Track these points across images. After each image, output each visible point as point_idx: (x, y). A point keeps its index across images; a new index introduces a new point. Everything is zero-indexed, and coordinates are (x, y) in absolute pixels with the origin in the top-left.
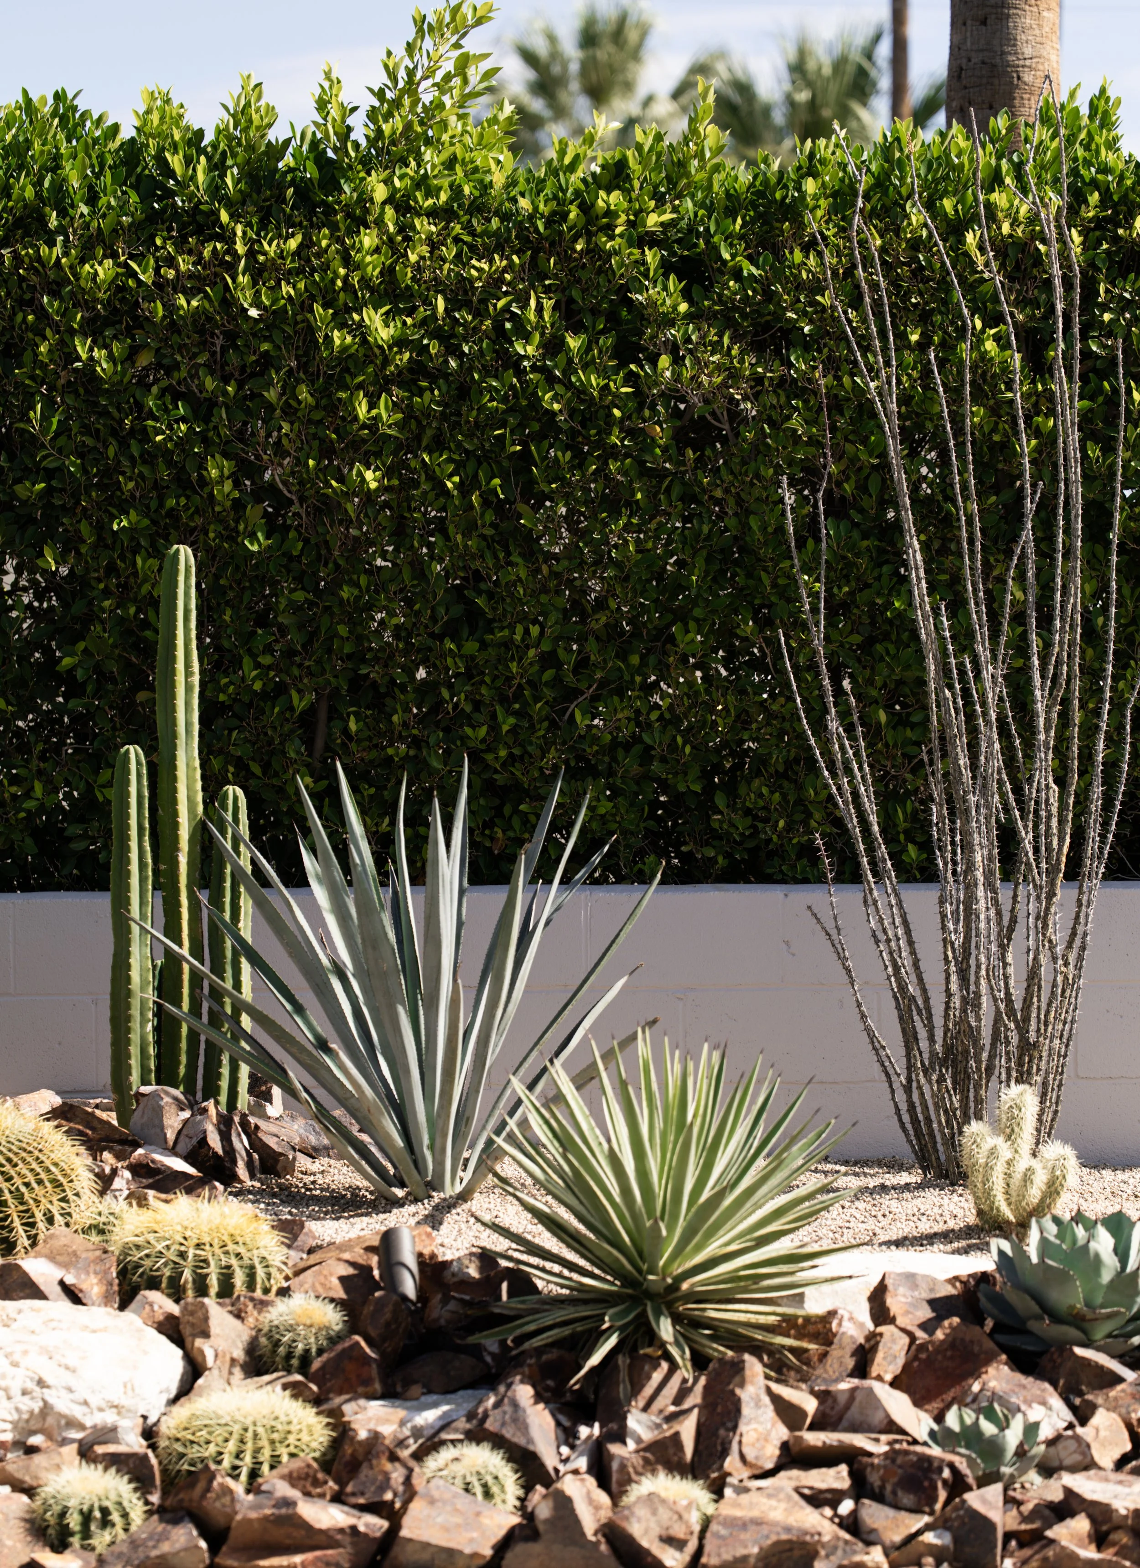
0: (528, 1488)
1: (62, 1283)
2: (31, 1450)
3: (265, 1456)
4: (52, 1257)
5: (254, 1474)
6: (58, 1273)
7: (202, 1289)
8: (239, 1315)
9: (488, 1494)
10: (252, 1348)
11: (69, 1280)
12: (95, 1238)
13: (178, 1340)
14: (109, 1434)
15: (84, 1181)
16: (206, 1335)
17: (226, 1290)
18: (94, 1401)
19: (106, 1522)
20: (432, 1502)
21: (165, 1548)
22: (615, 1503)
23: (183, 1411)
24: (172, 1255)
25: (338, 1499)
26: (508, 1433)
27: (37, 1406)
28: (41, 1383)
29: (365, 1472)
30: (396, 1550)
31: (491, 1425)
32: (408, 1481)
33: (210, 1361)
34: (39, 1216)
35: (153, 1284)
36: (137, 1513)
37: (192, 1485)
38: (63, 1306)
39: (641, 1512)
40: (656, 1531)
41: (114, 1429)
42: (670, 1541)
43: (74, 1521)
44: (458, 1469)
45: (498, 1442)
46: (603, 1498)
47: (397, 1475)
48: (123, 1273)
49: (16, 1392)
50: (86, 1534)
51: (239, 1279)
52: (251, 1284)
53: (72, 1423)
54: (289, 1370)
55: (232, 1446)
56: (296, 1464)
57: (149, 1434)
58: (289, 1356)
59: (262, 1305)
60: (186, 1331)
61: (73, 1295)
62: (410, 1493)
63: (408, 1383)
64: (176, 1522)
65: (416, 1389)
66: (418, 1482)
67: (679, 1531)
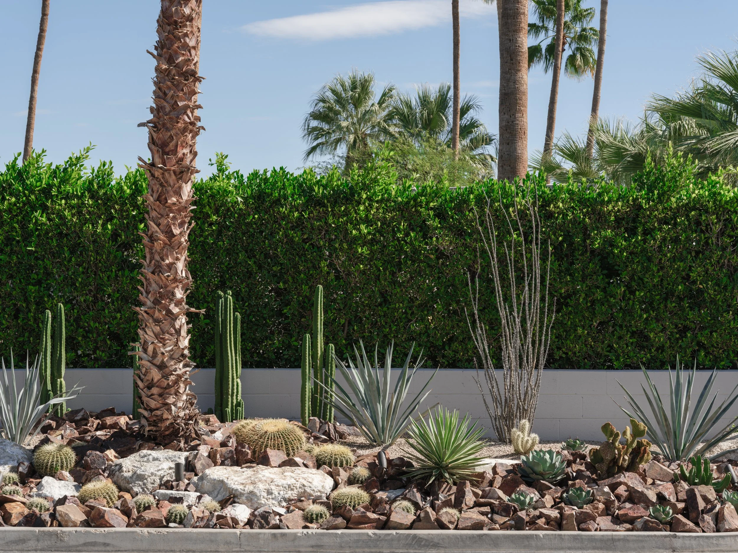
0: (417, 511)
1: (303, 463)
2: (302, 501)
3: (357, 502)
4: (300, 457)
5: (354, 507)
6: (302, 461)
7: (336, 465)
8: (346, 471)
9: (408, 512)
10: (349, 478)
11: (305, 462)
12: (308, 453)
13: (332, 477)
14: (320, 497)
15: (304, 439)
16: (339, 475)
17: (341, 466)
18: (316, 490)
19: (321, 517)
20: (397, 513)
21: (337, 522)
22: (437, 514)
23: (336, 493)
24: (329, 457)
25: (374, 512)
26: (412, 498)
27: (303, 491)
28: (304, 485)
29: (380, 506)
30: (389, 523)
31: (408, 496)
32: (390, 508)
33: (340, 481)
34: (295, 448)
35: (325, 463)
36: (328, 515)
37: (341, 509)
38: (304, 469)
39: (444, 516)
40: (447, 520)
41: (321, 496)
42: (450, 522)
43: (314, 516)
44: (401, 506)
45: (410, 500)
46: (434, 513)
47: (388, 507)
48: (317, 461)
49: (298, 487)
50: (317, 519)
51: (344, 463)
52: (347, 464)
53: (311, 495)
54: (358, 483)
55: (349, 500)
56: (364, 504)
57: (328, 498)
58: (358, 480)
59: (350, 469)
60: (334, 474)
61: (306, 466)
62: (391, 511)
63: (386, 487)
64: (338, 517)
65: (388, 489)
66: (392, 509)
67: (453, 520)
